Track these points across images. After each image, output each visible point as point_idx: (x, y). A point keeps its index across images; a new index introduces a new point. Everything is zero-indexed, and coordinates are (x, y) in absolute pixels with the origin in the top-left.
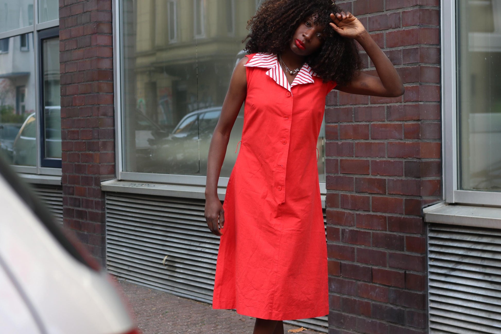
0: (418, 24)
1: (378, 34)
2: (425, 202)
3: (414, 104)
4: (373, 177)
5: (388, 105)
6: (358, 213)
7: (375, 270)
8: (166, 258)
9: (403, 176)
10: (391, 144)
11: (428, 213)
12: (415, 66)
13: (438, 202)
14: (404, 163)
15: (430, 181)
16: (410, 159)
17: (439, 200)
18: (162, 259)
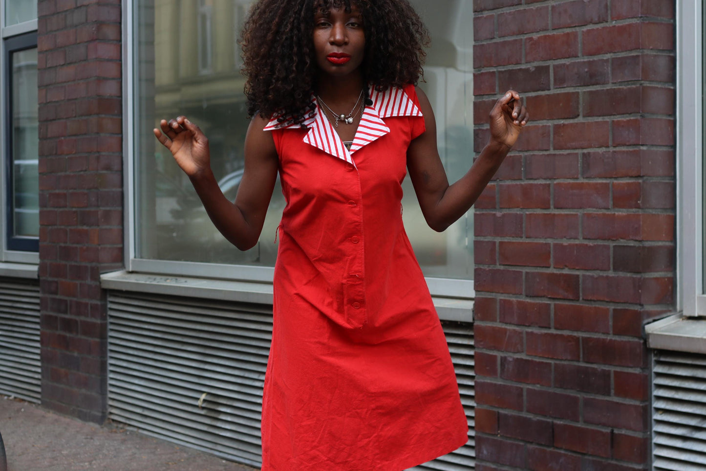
0: (640, 16)
1: (568, 34)
2: (649, 314)
3: (631, 149)
4: (556, 271)
5: (585, 151)
6: (529, 330)
7: (559, 425)
8: (203, 397)
9: (609, 270)
10: (589, 216)
11: (655, 332)
12: (634, 86)
13: (669, 314)
14: (612, 249)
15: (657, 279)
16: (622, 242)
17: (670, 311)
18: (198, 399)
